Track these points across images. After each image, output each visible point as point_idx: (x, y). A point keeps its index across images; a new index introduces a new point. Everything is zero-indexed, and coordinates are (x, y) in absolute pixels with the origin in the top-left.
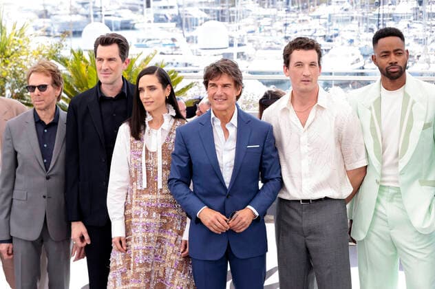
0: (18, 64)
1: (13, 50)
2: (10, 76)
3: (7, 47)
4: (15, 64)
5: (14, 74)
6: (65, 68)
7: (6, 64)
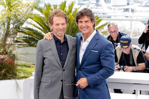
0: (17, 11)
1: (14, 3)
2: (13, 17)
3: (11, 1)
4: (16, 11)
5: (15, 16)
6: (41, 14)
7: (11, 11)
